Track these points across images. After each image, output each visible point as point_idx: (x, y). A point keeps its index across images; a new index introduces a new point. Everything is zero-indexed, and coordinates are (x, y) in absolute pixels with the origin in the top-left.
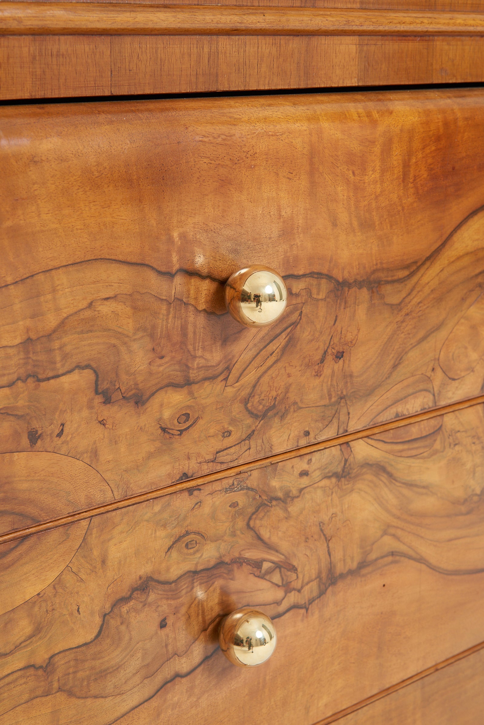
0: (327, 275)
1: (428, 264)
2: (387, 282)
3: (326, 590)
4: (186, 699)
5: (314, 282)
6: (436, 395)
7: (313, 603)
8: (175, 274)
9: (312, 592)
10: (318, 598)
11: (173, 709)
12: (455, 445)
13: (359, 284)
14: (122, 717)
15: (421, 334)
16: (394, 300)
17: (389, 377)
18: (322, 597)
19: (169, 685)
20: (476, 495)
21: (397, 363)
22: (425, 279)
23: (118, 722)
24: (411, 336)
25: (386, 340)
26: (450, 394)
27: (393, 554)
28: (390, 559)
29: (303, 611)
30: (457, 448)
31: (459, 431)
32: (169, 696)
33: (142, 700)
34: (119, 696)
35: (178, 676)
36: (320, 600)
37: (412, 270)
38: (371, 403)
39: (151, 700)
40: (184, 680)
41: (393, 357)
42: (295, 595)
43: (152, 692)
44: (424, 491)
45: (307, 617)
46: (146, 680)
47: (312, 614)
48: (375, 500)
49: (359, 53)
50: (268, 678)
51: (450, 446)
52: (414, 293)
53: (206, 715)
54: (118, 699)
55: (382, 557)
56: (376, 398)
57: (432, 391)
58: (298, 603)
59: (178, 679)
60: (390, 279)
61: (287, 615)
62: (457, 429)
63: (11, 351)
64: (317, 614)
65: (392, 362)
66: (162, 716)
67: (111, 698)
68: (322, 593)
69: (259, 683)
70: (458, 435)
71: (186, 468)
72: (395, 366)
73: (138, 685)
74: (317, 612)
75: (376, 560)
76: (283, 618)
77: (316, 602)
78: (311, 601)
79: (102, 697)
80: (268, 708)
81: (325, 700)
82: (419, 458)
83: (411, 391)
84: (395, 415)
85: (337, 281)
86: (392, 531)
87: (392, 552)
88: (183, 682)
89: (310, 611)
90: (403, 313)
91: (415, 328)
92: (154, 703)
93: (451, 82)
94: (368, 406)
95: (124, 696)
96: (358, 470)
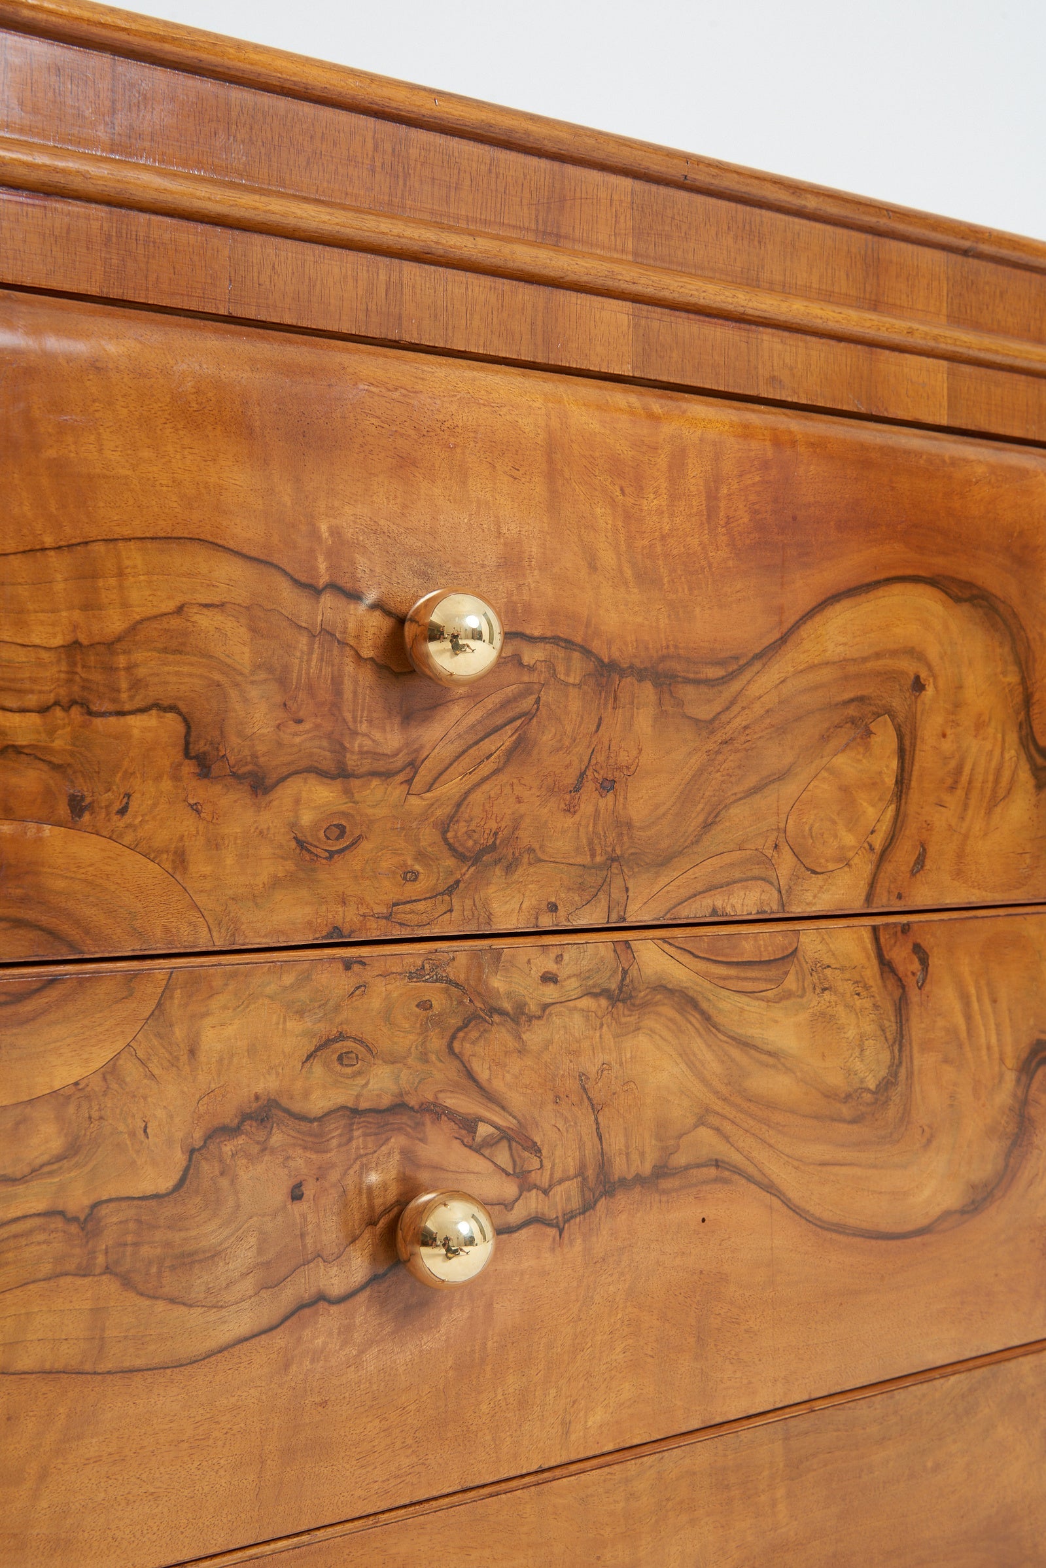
0: (582, 647)
1: (758, 666)
2: (688, 681)
3: (596, 1202)
4: (337, 1348)
5: (561, 654)
6: (783, 892)
7: (572, 1221)
8: (324, 589)
9: (568, 1199)
10: (580, 1214)
11: (313, 1361)
12: (824, 989)
13: (641, 675)
14: (220, 1352)
15: (752, 781)
16: (704, 712)
17: (697, 842)
18: (587, 1214)
19: (307, 1311)
20: (869, 1090)
21: (710, 820)
22: (755, 690)
23: (212, 1359)
24: (733, 779)
25: (688, 777)
26: (809, 897)
27: (717, 1164)
28: (713, 1172)
29: (553, 1232)
30: (827, 995)
31: (829, 966)
32: (307, 1333)
33: (256, 1330)
34: (215, 1310)
35: (321, 1298)
36: (585, 1219)
37: (730, 670)
38: (667, 880)
39: (274, 1332)
40: (334, 1309)
41: (703, 809)
42: (537, 1199)
43: (276, 1318)
44: (771, 1061)
45: (561, 1245)
46: (264, 1291)
47: (571, 1242)
48: (681, 1055)
49: (634, 327)
50: (490, 1344)
51: (814, 988)
52: (736, 709)
53: (375, 1387)
54: (212, 1315)
55: (699, 1166)
56: (676, 874)
57: (776, 883)
58: (543, 1214)
59: (322, 1305)
60: (692, 676)
61: (524, 1234)
62: (826, 962)
63: (44, 655)
64: (578, 1246)
65: (701, 818)
66: (294, 1369)
67: (200, 1310)
68: (587, 1207)
69: (473, 1351)
70: (828, 972)
71: (339, 918)
72: (707, 826)
73: (250, 1297)
74: (579, 1241)
75: (687, 1168)
76: (516, 1235)
77: (578, 1220)
78: (569, 1217)
79: (184, 1304)
80: (492, 1405)
81: (597, 1417)
82: (758, 999)
83: (737, 875)
84: (710, 910)
85: (601, 661)
86: (714, 1120)
87: (717, 1160)
88: (332, 1312)
89: (566, 1234)
90: (720, 736)
91: (739, 767)
92: (279, 1339)
93: (789, 399)
94: (662, 884)
95: (224, 1312)
96: (647, 995)
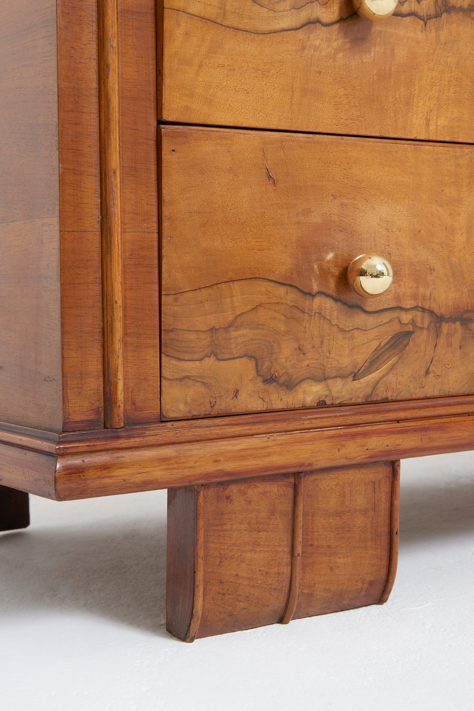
3: (442, 14)
4: (325, 48)
7: (431, 20)
9: (429, 8)
10: (434, 17)
11: (314, 50)
14: (274, 32)
18: (438, 19)
19: (312, 26)
23: (271, 35)
29: (422, 22)
32: (312, 36)
33: (290, 27)
34: (272, 12)
35: (317, 21)
36: (436, 21)
39: (298, 31)
40: (324, 28)
42: (415, 4)
43: (299, 25)
45: (425, 30)
46: (294, 9)
47: (430, 30)
50: (393, 69)
53: (342, 72)
54: (271, 14)
58: (417, 12)
59: (318, 24)
61: (408, 19)
64: (433, 34)
66: (306, 51)
67: (266, 10)
68: (438, 15)
69: (385, 69)
73: (287, 11)
74: (434, 31)
76: (405, 19)
77: (433, 20)
78: (429, 18)
79: (259, 5)
80: (394, 99)
81: (442, 122)
88: (323, 29)
89: (428, 25)
92: (300, 35)
95: (276, 14)
